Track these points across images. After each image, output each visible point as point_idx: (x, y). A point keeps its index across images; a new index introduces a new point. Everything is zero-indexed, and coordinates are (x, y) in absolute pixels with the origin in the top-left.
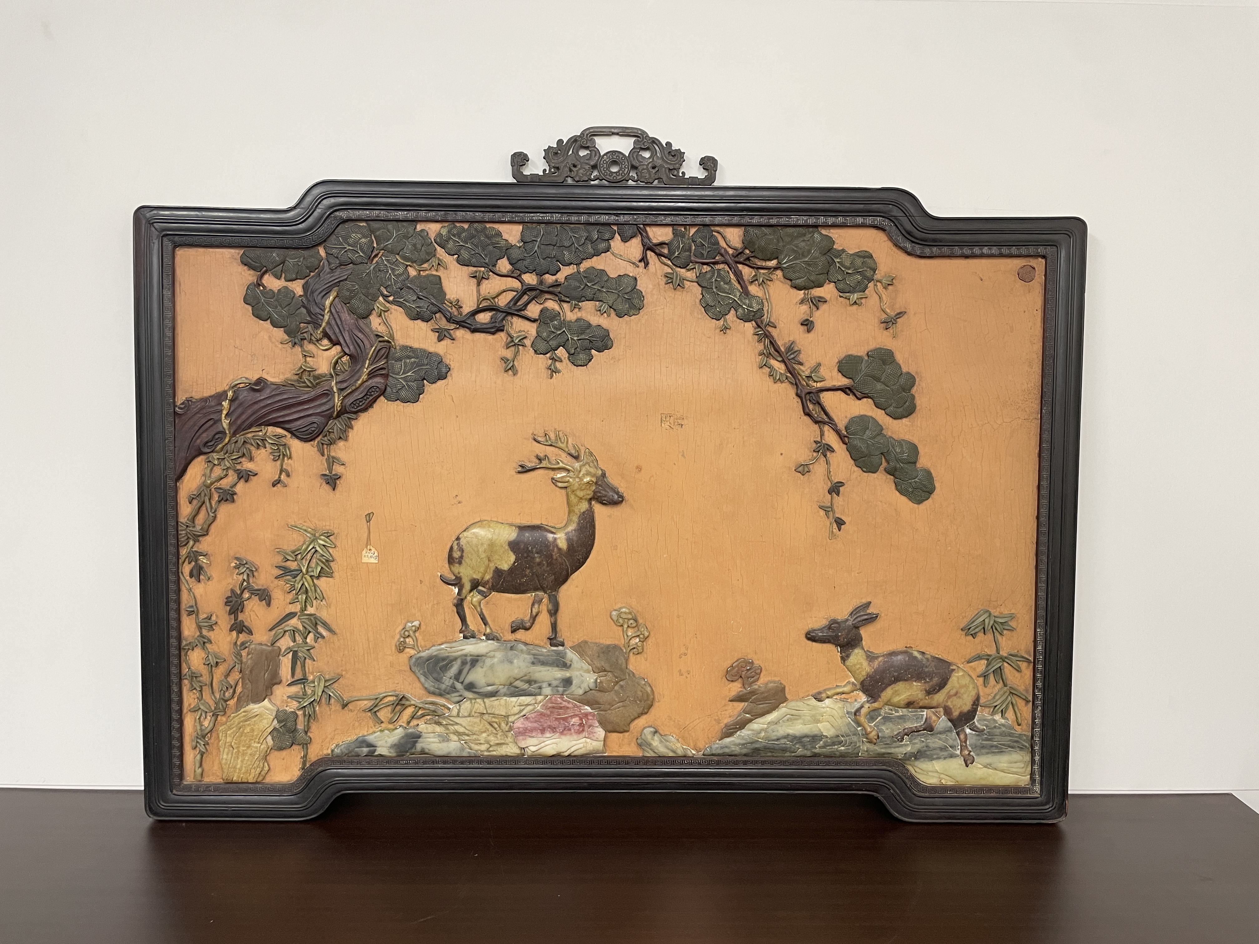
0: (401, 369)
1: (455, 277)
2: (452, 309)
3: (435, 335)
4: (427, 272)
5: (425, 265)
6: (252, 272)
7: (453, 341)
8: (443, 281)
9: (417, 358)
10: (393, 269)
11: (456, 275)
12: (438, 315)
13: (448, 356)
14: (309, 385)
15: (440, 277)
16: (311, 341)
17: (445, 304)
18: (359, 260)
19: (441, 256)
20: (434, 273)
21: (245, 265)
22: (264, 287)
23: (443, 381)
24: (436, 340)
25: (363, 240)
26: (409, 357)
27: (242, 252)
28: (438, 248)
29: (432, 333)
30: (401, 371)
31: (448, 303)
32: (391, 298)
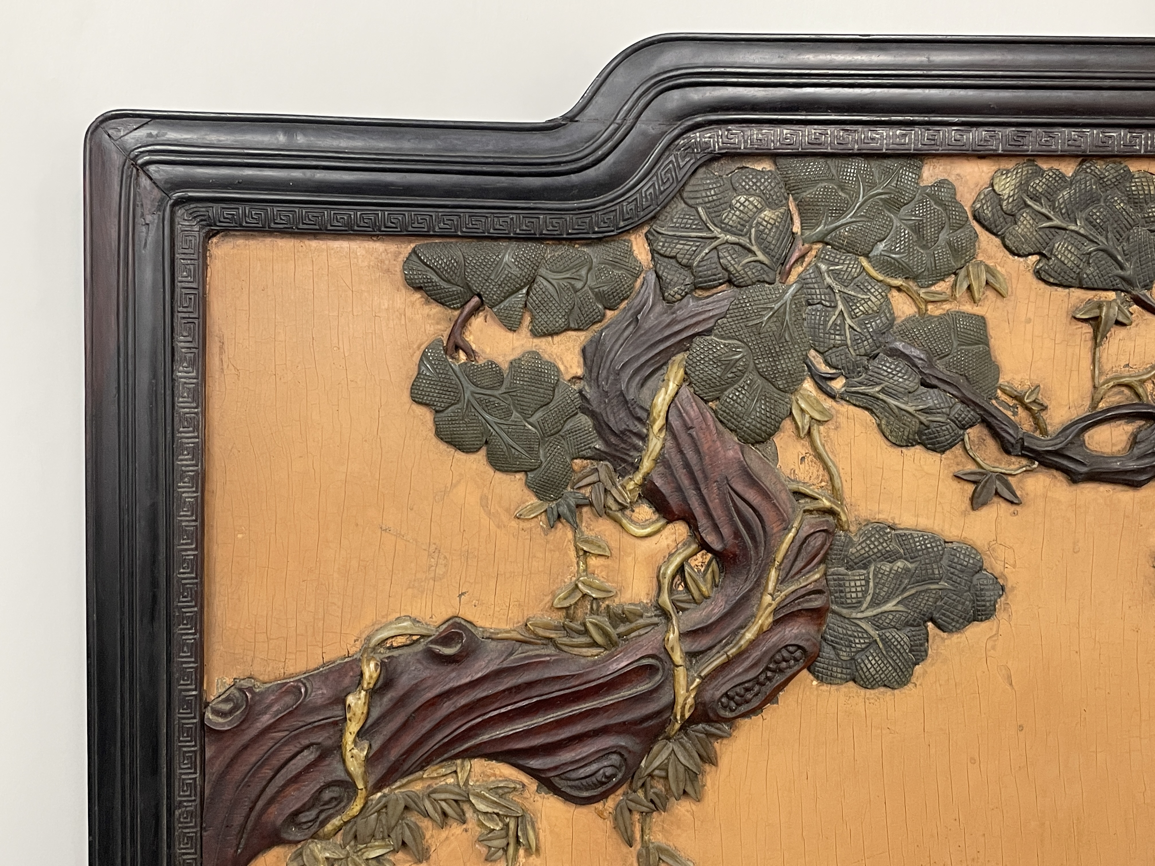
0: (865, 592)
1: (1028, 321)
2: (1015, 414)
3: (963, 490)
4: (947, 306)
5: (942, 287)
6: (436, 309)
7: (1013, 508)
8: (992, 332)
9: (912, 559)
10: (848, 299)
11: (1030, 315)
12: (974, 433)
13: (1001, 553)
14: (599, 639)
15: (982, 320)
16: (605, 512)
17: (997, 398)
18: (751, 274)
19: (990, 257)
20: (968, 308)
21: (418, 288)
22: (470, 353)
23: (984, 625)
24: (966, 503)
25: (767, 214)
26: (891, 557)
27: (406, 248)
28: (984, 236)
29: (956, 485)
30: (864, 597)
31: (1004, 397)
32: (838, 384)
